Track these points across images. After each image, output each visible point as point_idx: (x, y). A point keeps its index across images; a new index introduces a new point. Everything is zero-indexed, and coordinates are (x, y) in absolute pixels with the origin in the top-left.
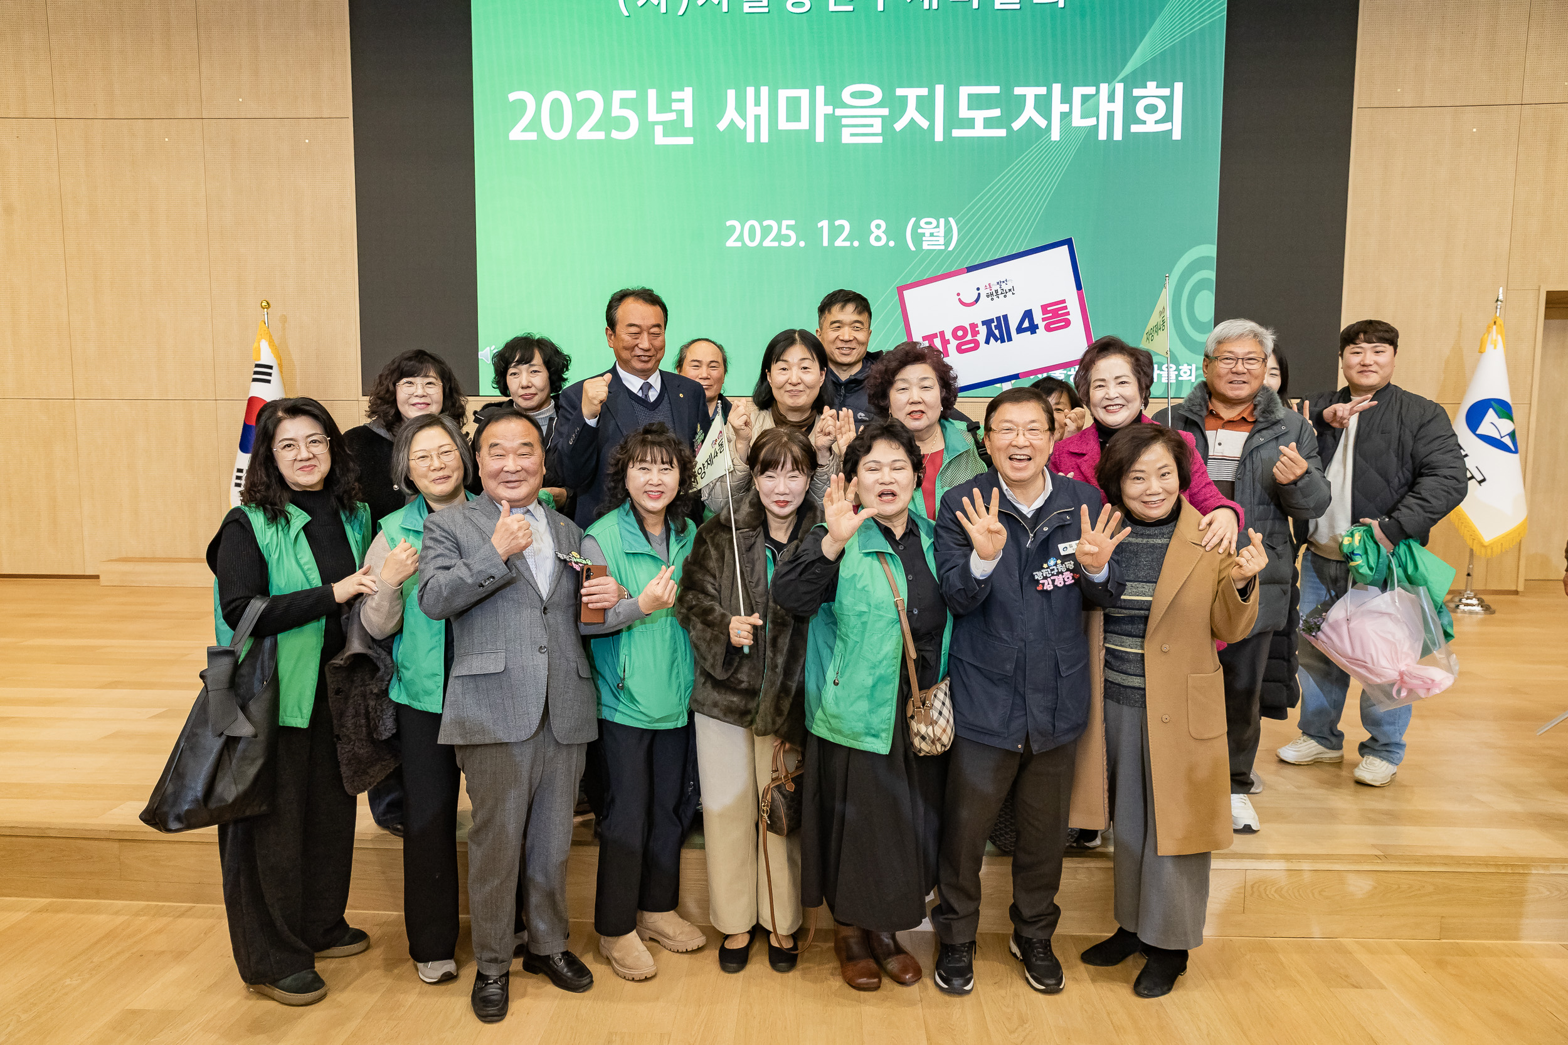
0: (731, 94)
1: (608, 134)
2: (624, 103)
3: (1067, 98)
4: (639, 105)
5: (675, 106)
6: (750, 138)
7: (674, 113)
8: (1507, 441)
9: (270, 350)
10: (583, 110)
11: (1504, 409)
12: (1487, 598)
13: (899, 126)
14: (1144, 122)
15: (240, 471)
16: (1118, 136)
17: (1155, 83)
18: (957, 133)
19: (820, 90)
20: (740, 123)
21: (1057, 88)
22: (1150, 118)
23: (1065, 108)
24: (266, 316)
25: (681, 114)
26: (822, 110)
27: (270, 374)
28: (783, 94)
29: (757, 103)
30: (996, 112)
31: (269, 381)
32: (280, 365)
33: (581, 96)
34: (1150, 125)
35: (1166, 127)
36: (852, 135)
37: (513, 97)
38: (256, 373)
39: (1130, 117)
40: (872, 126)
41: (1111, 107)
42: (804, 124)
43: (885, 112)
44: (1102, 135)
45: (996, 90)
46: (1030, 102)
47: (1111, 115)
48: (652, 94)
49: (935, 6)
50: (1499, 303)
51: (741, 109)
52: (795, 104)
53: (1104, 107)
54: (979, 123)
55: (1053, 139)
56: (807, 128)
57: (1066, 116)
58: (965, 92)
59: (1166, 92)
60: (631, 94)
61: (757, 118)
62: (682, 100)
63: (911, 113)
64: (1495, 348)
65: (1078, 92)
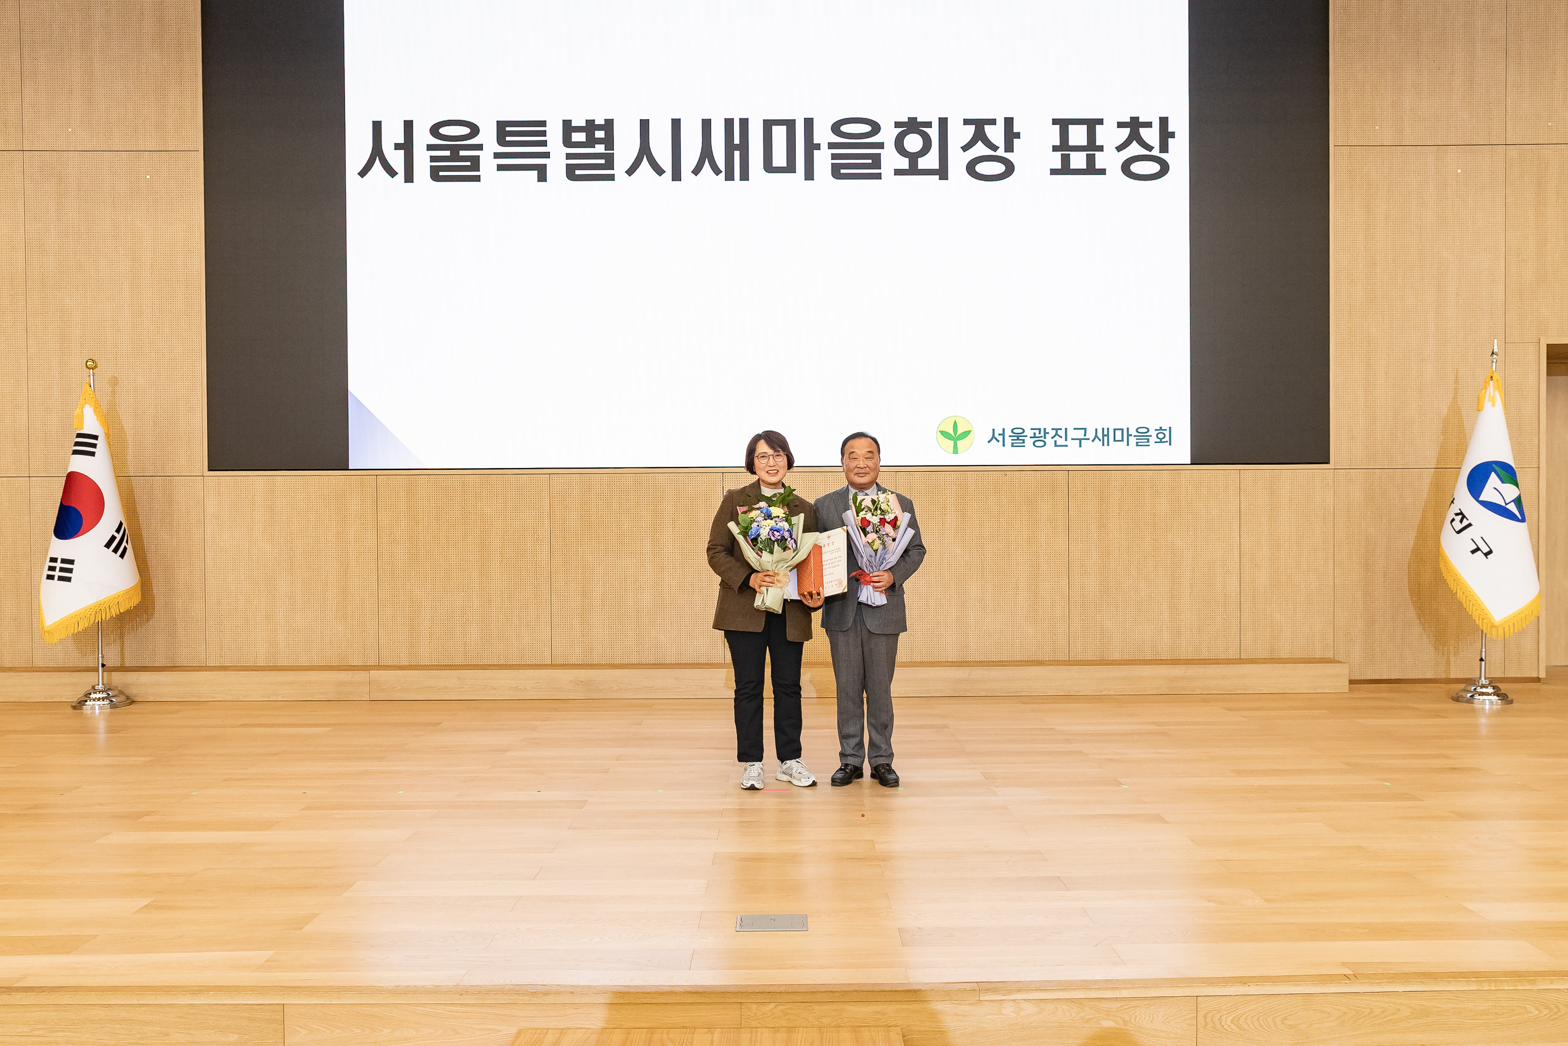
8: (1512, 507)
9: (95, 417)
11: (1508, 473)
12: (1503, 687)
15: (53, 560)
24: (92, 377)
27: (94, 446)
31: (93, 454)
32: (107, 435)
38: (77, 444)
50: (1495, 356)
64: (1493, 406)
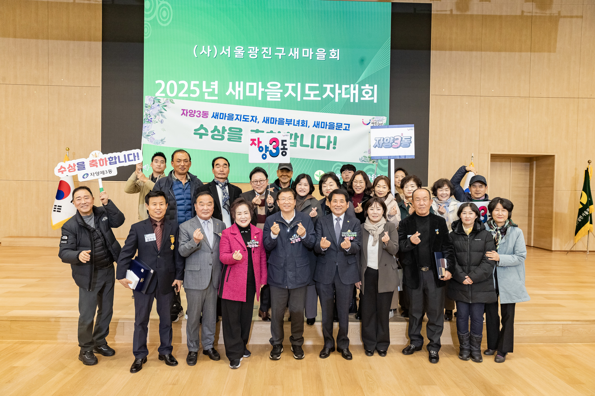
0: (231, 84)
1: (189, 95)
2: (195, 85)
3: (340, 88)
4: (200, 86)
5: (212, 87)
6: (237, 98)
7: (212, 89)
10: (181, 87)
13: (286, 96)
14: (365, 97)
15: (55, 206)
16: (357, 101)
17: (368, 85)
18: (305, 98)
19: (260, 83)
20: (234, 93)
21: (337, 85)
22: (367, 96)
23: (340, 91)
24: (68, 153)
25: (214, 89)
26: (261, 90)
28: (248, 84)
29: (239, 87)
30: (317, 92)
33: (180, 82)
34: (367, 98)
35: (372, 98)
36: (270, 98)
37: (157, 82)
39: (360, 95)
40: (277, 95)
41: (354, 92)
42: (255, 94)
43: (281, 91)
44: (352, 101)
45: (317, 85)
46: (328, 89)
47: (354, 94)
48: (204, 83)
49: (298, 58)
51: (234, 88)
52: (251, 87)
53: (352, 92)
54: (312, 95)
55: (336, 101)
56: (256, 95)
57: (340, 94)
58: (307, 85)
59: (372, 88)
60: (197, 82)
61: (239, 91)
62: (214, 85)
63: (290, 91)
65: (344, 87)
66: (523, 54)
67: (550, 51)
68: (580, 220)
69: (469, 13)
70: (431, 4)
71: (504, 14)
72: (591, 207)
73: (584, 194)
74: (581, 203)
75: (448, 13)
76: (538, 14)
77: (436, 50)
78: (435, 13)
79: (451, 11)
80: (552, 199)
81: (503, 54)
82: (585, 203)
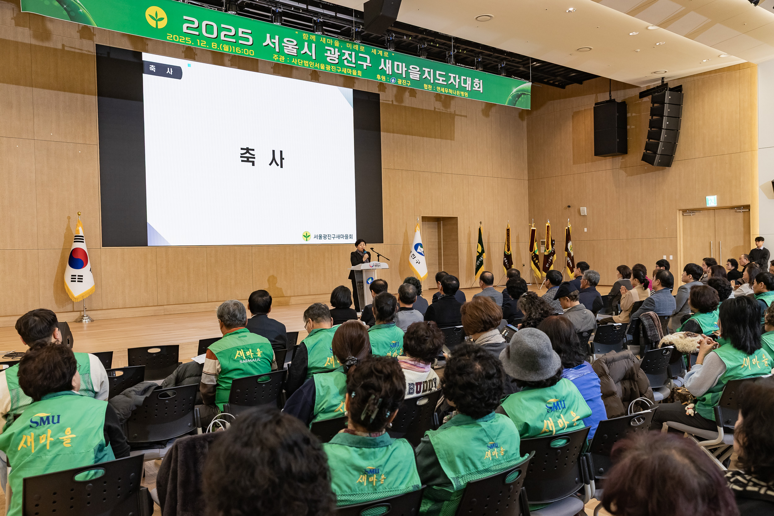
8: (422, 253)
27: (83, 239)
31: (82, 242)
38: (76, 239)
66: (437, 140)
67: (451, 140)
68: (478, 264)
69: (403, 104)
70: (379, 94)
71: (424, 108)
72: (484, 254)
73: (479, 245)
74: (478, 252)
75: (391, 103)
76: (443, 111)
77: (384, 132)
78: (383, 101)
79: (392, 101)
80: (458, 251)
81: (425, 138)
82: (480, 251)
